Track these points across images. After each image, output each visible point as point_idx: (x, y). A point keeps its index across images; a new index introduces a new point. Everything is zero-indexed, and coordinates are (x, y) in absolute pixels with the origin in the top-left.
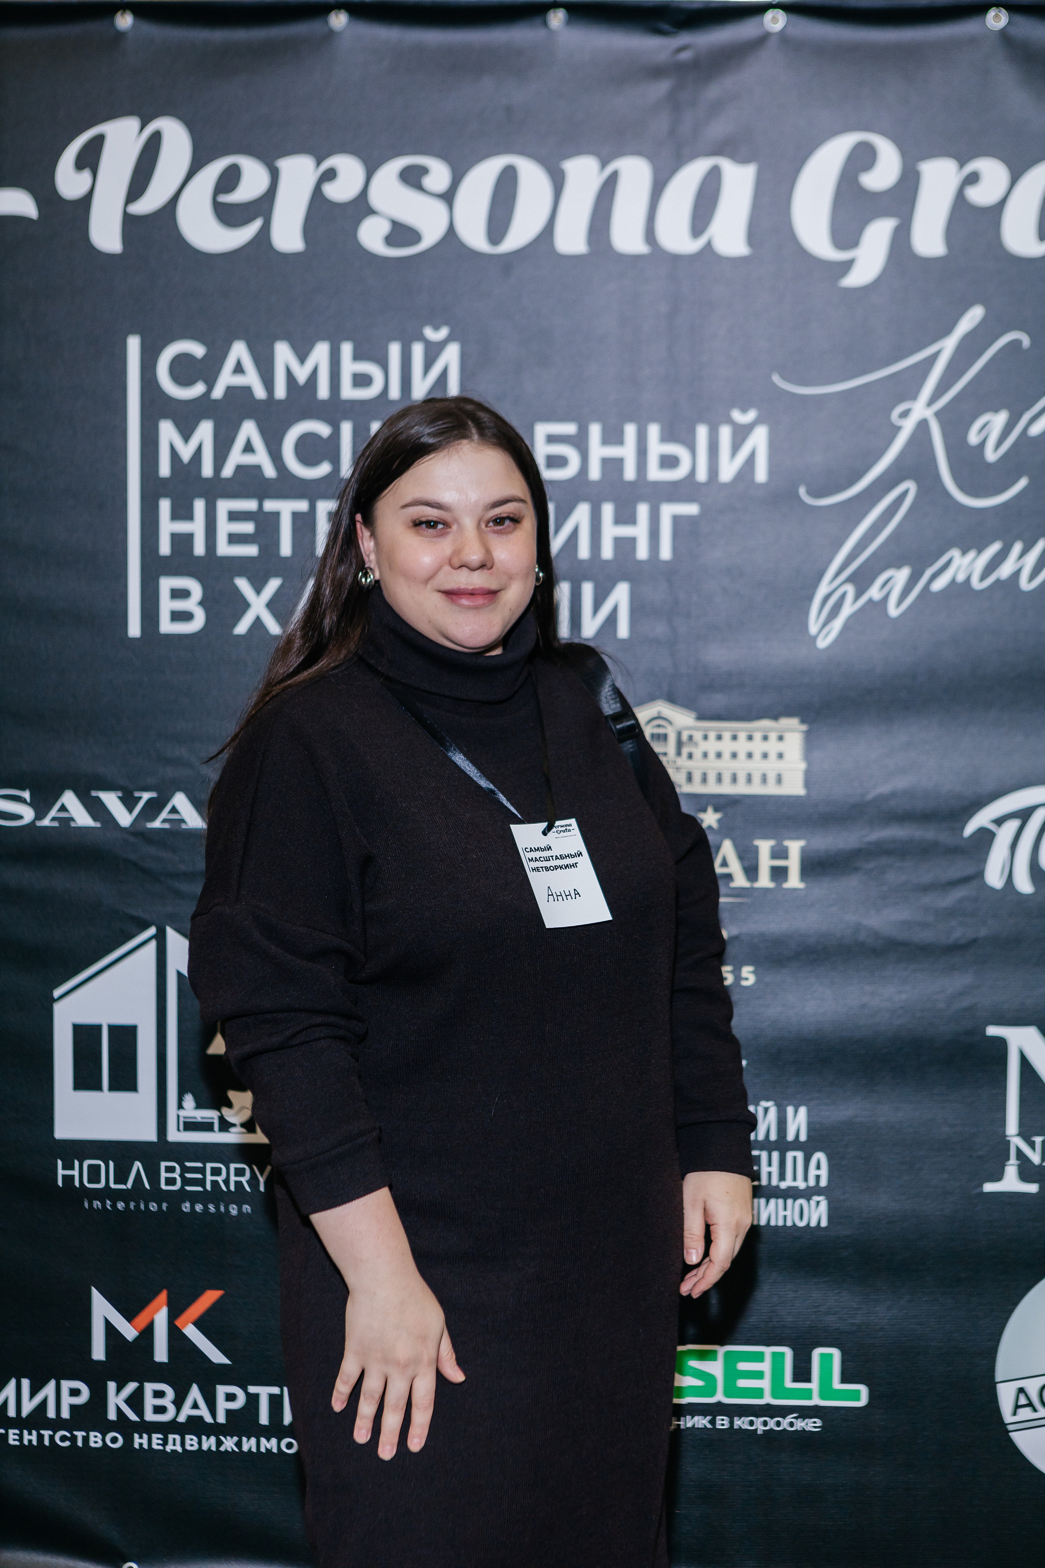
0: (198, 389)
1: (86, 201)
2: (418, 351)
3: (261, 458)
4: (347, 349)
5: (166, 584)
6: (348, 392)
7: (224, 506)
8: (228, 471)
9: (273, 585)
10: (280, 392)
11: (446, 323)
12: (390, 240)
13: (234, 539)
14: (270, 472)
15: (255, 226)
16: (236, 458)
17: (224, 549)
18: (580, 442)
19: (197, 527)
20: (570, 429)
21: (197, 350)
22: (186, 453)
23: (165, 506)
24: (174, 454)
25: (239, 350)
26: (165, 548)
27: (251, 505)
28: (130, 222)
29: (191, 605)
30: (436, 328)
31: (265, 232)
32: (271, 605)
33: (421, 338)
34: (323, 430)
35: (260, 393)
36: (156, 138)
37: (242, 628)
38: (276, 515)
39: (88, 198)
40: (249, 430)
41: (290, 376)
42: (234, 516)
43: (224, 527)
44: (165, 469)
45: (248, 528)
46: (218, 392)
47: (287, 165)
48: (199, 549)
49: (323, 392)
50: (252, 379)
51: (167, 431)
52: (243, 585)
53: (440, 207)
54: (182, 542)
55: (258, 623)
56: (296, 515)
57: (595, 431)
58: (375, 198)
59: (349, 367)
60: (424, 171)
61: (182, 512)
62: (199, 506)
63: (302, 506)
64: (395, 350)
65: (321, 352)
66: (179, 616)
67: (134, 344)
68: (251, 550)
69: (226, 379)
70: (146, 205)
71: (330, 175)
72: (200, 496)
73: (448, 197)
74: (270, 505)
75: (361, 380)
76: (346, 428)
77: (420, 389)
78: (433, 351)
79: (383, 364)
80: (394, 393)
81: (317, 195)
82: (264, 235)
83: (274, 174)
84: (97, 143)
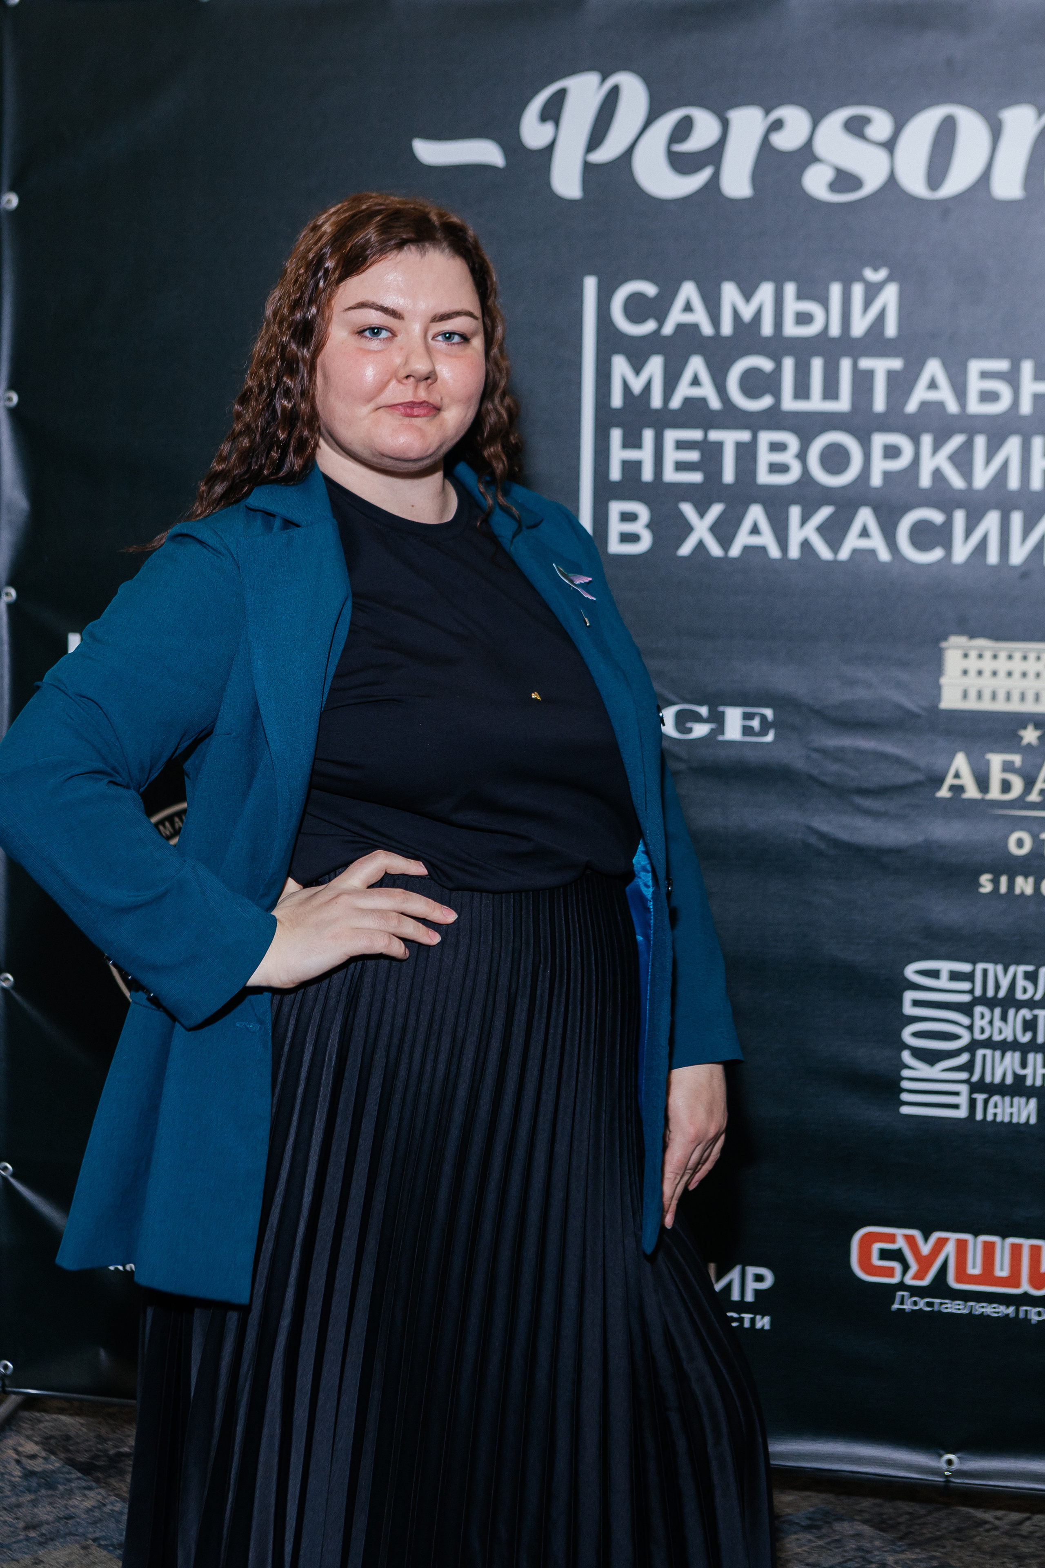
0: (650, 326)
1: (548, 149)
2: (858, 290)
3: (707, 391)
4: (790, 289)
5: (616, 508)
6: (791, 329)
7: (671, 436)
8: (676, 403)
9: (716, 510)
10: (727, 329)
11: (885, 265)
12: (834, 187)
13: (681, 466)
14: (715, 403)
15: (705, 175)
16: (683, 390)
17: (670, 475)
18: (1012, 378)
19: (645, 455)
20: (1003, 365)
21: (649, 289)
22: (637, 385)
23: (616, 435)
24: (626, 387)
25: (689, 290)
26: (615, 474)
27: (696, 435)
28: (588, 168)
29: (638, 527)
30: (876, 269)
31: (715, 178)
32: (714, 529)
33: (862, 279)
34: (766, 365)
35: (707, 329)
36: (615, 91)
37: (686, 549)
38: (719, 445)
39: (550, 148)
40: (696, 365)
41: (736, 316)
42: (681, 445)
43: (671, 456)
44: (617, 400)
45: (693, 456)
46: (668, 329)
47: (739, 116)
48: (647, 475)
49: (767, 329)
50: (700, 317)
51: (620, 365)
52: (688, 509)
53: (882, 155)
54: (632, 468)
55: (701, 546)
56: (739, 445)
57: (1027, 368)
58: (820, 147)
59: (792, 305)
60: (866, 121)
61: (632, 441)
62: (648, 435)
63: (745, 436)
64: (836, 290)
65: (765, 292)
66: (629, 538)
67: (590, 285)
68: (696, 477)
69: (676, 317)
70: (605, 154)
71: (777, 125)
72: (649, 426)
73: (890, 145)
74: (714, 435)
75: (803, 319)
76: (788, 364)
77: (859, 327)
78: (872, 292)
79: (825, 303)
80: (835, 331)
81: (765, 144)
82: (714, 182)
83: (725, 124)
84: (560, 96)
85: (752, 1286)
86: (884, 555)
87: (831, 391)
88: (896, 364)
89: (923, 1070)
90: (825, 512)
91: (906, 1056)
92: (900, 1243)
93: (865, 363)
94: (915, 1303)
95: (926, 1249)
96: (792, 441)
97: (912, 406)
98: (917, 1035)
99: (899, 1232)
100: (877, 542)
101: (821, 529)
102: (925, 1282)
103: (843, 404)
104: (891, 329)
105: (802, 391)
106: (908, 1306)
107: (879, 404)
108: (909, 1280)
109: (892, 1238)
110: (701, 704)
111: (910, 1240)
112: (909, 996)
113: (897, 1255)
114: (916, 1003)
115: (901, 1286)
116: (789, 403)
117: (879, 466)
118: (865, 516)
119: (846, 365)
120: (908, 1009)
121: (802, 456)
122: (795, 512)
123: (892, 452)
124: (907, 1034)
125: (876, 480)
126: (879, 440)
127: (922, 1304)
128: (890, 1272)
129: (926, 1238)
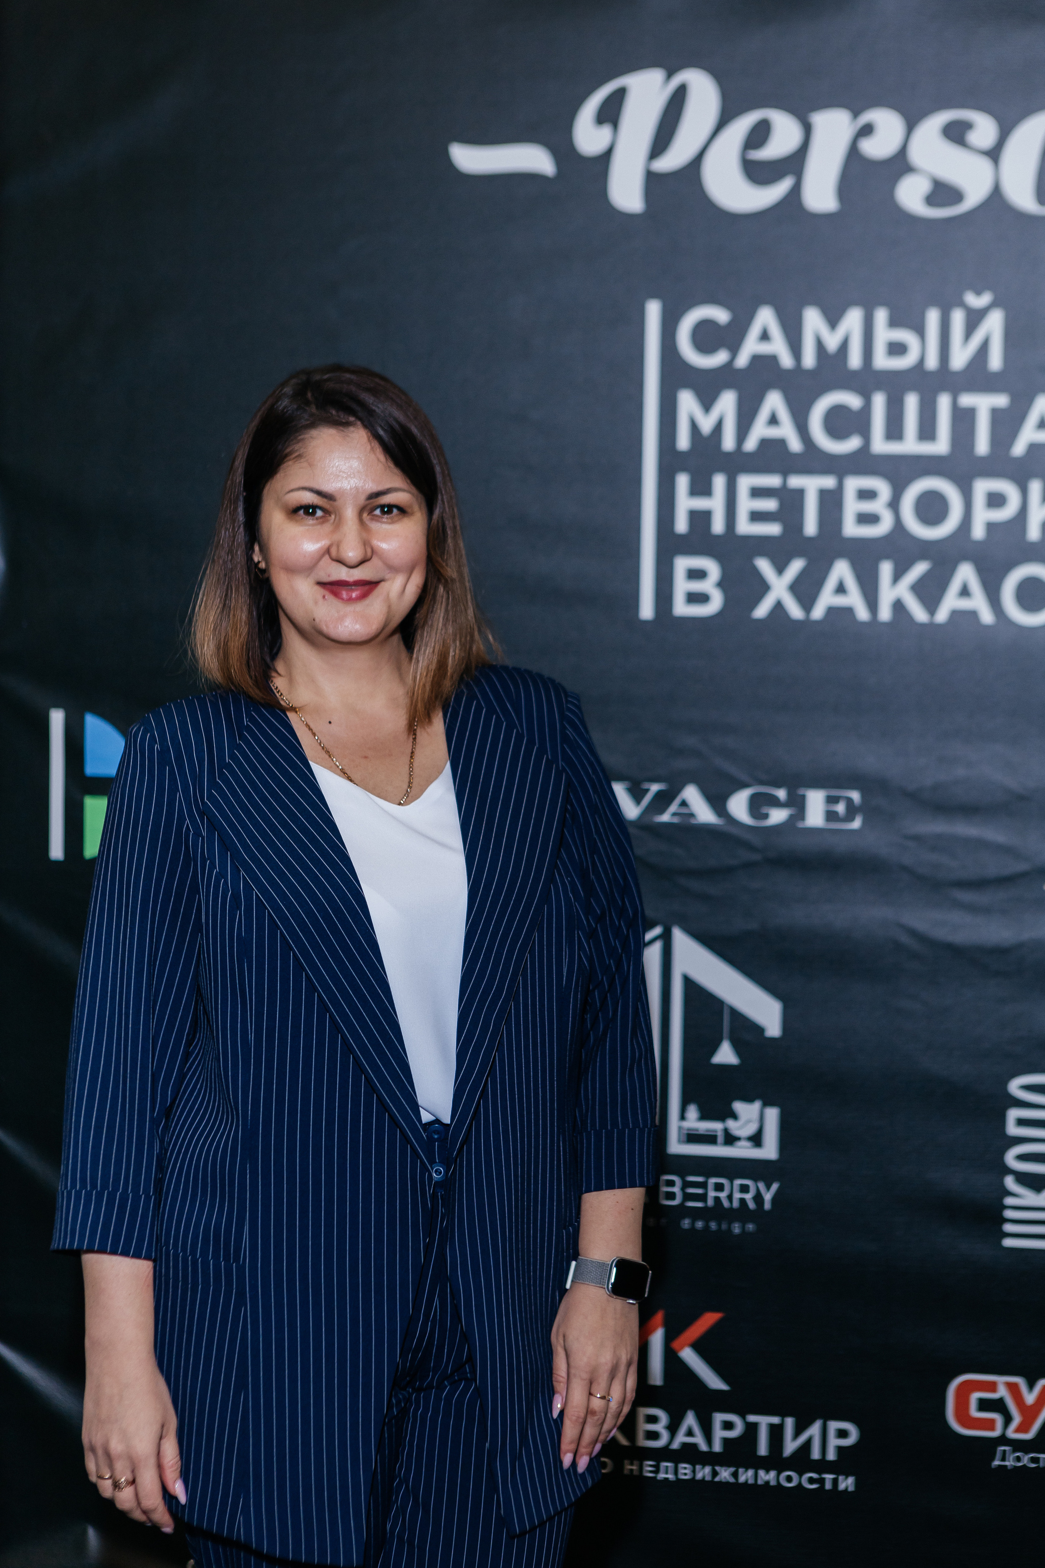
0: (720, 358)
1: (606, 157)
2: (958, 318)
3: (787, 431)
4: (881, 316)
5: (682, 564)
6: (882, 361)
7: (745, 482)
8: (751, 444)
9: (796, 566)
10: (809, 360)
11: (989, 288)
12: (931, 200)
13: (756, 516)
14: (795, 445)
15: (784, 185)
16: (759, 431)
17: (744, 527)
19: (716, 504)
21: (721, 315)
22: (706, 425)
23: (682, 481)
24: (694, 427)
25: (766, 317)
26: (681, 525)
27: (773, 481)
28: (652, 180)
29: (708, 586)
30: (978, 293)
31: (796, 191)
32: (795, 588)
33: (962, 304)
34: (854, 401)
35: (786, 361)
36: (682, 91)
37: (762, 611)
38: (800, 493)
39: (608, 154)
40: (774, 401)
41: (820, 345)
42: (757, 493)
43: (745, 504)
44: (683, 442)
45: (770, 505)
46: (742, 360)
47: (823, 120)
48: (718, 526)
49: (855, 360)
50: (778, 347)
51: (687, 402)
52: (764, 566)
53: (984, 165)
54: (700, 519)
55: (779, 606)
58: (917, 155)
59: (883, 334)
60: (967, 126)
61: (700, 488)
62: (719, 482)
63: (829, 482)
64: (933, 317)
65: (853, 319)
66: (695, 598)
67: (653, 310)
68: (773, 529)
69: (751, 347)
70: (670, 162)
71: (867, 130)
72: (719, 470)
73: (994, 154)
74: (795, 481)
75: (897, 349)
76: (879, 401)
77: (960, 358)
78: (974, 319)
79: (920, 331)
80: (932, 362)
81: (853, 154)
82: (795, 193)
83: (808, 129)
84: (620, 95)
85: (834, 1442)
86: (987, 617)
87: (927, 432)
88: (1001, 400)
89: (1029, 1197)
90: (920, 569)
91: (1010, 1182)
92: (1002, 1392)
93: (967, 400)
94: (1018, 1459)
95: (1030, 1398)
96: (883, 488)
97: (1019, 448)
98: (1022, 1158)
99: (1001, 1380)
100: (979, 603)
101: (918, 588)
102: (1029, 1436)
103: (941, 446)
104: (995, 361)
105: (894, 431)
106: (1010, 1463)
107: (982, 445)
108: (1011, 1434)
109: (992, 1387)
110: (779, 786)
111: (1013, 1388)
112: (1013, 1114)
113: (998, 1406)
114: (1021, 1122)
115: (1003, 1440)
116: (880, 445)
117: (982, 516)
118: (966, 573)
119: (944, 403)
120: (1012, 1129)
121: (894, 504)
122: (886, 569)
123: (996, 500)
124: (1010, 1158)
125: (978, 532)
126: (982, 487)
127: (1026, 1460)
128: (990, 1425)
129: (1031, 1386)
